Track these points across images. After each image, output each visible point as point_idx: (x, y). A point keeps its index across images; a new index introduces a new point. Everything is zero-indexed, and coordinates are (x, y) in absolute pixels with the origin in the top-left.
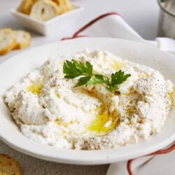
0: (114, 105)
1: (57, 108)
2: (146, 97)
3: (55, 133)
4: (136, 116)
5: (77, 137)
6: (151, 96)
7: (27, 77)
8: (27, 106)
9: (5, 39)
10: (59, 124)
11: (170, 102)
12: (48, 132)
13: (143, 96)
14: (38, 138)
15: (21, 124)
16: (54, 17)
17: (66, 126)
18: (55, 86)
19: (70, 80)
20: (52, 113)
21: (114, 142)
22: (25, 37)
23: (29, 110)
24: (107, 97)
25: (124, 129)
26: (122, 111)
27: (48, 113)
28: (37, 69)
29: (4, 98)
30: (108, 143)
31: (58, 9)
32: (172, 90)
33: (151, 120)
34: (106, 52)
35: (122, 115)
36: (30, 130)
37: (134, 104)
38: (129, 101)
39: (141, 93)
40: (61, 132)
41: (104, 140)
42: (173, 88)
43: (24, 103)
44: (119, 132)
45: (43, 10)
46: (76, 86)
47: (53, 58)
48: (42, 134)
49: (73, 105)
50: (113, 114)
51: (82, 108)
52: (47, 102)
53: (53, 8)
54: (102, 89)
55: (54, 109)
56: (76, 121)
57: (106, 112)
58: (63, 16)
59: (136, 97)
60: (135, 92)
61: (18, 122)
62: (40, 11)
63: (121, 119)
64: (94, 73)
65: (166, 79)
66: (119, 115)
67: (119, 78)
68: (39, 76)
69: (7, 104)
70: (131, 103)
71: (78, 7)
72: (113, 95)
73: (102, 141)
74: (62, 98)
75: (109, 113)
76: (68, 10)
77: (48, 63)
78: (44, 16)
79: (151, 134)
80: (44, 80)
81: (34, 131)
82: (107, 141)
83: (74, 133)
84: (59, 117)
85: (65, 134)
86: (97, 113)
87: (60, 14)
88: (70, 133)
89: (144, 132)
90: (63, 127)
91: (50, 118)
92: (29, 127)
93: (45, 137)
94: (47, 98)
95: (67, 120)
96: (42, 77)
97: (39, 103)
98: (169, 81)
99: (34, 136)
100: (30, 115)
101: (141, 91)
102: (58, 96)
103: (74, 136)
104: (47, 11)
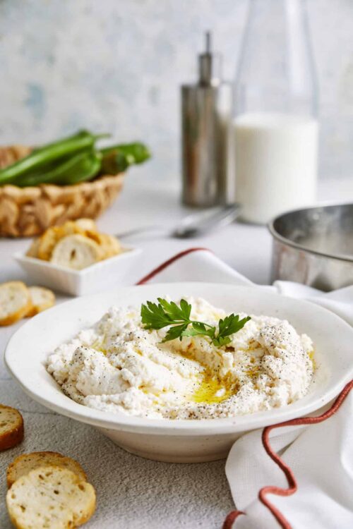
0: (228, 366)
1: (142, 366)
2: (277, 348)
3: (142, 403)
4: (265, 377)
5: (177, 408)
6: (284, 348)
7: (77, 337)
8: (92, 368)
9: (12, 298)
10: (145, 392)
11: (311, 364)
12: (132, 400)
13: (271, 349)
14: (117, 410)
15: (82, 397)
16: (92, 263)
17: (158, 396)
18: (132, 340)
19: (155, 332)
20: (135, 375)
21: (236, 411)
22: (44, 296)
23: (97, 373)
24: (213, 358)
25: (248, 393)
26: (240, 373)
27: (128, 374)
28: (91, 328)
29: (47, 366)
30: (227, 413)
31: (100, 250)
32: (311, 349)
33: (287, 382)
34: (200, 299)
35: (242, 378)
36: (102, 401)
37: (257, 363)
38: (249, 360)
39: (268, 344)
40: (151, 402)
41: (220, 409)
42: (312, 345)
43: (87, 363)
44: (242, 398)
45: (73, 254)
46: (163, 342)
47: (116, 309)
48: (123, 404)
49: (164, 365)
50: (225, 380)
51: (178, 371)
52: (124, 361)
53: (91, 249)
54: (206, 346)
55: (138, 368)
56: (171, 389)
57: (214, 379)
58: (107, 262)
59: (259, 352)
60: (259, 346)
61: (76, 396)
62: (68, 255)
63: (241, 384)
64: (191, 319)
65: (300, 334)
66: (236, 380)
67: (231, 325)
68: (95, 337)
69: (52, 374)
70: (252, 361)
71: (130, 250)
72: (223, 352)
73: (217, 412)
74: (146, 355)
75: (219, 380)
76: (115, 254)
77: (109, 316)
78: (76, 263)
79: (290, 402)
80: (104, 341)
81: (109, 402)
82: (226, 410)
83: (171, 404)
84: (147, 380)
85: (158, 406)
86: (200, 381)
87: (103, 259)
88: (165, 404)
89: (279, 397)
90: (152, 395)
91: (132, 381)
92: (98, 397)
93: (127, 409)
94: (123, 355)
95: (159, 385)
96: (101, 338)
97: (111, 363)
98: (305, 336)
99: (111, 406)
100: (98, 381)
101: (266, 342)
102: (140, 353)
103: (173, 407)
104: (79, 255)
